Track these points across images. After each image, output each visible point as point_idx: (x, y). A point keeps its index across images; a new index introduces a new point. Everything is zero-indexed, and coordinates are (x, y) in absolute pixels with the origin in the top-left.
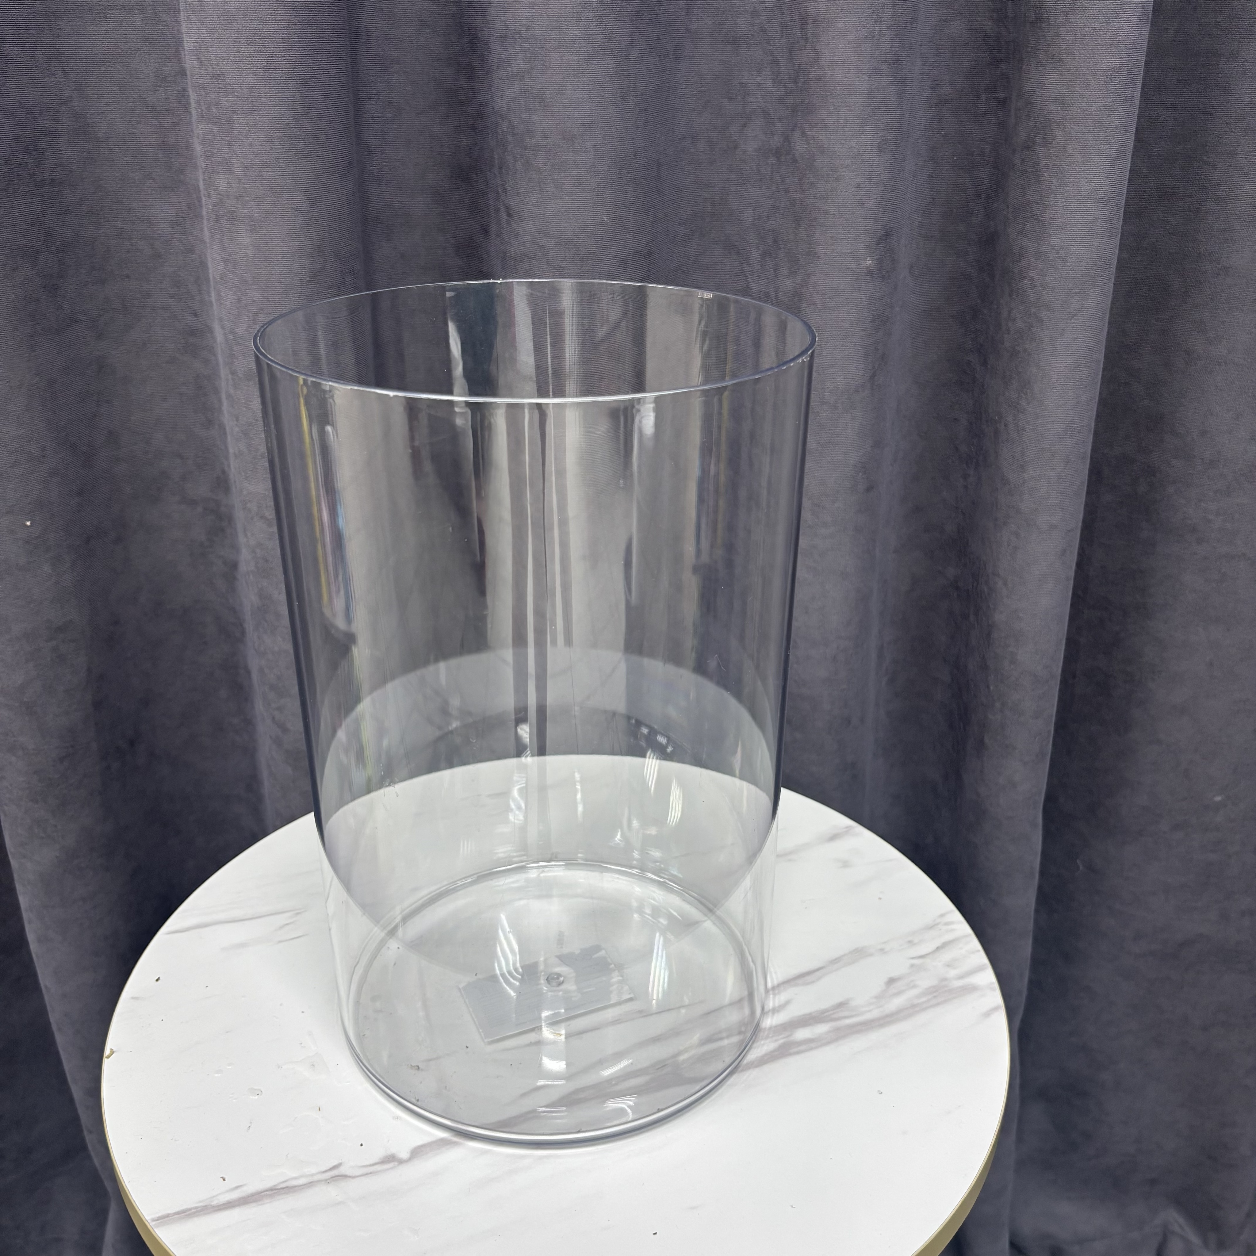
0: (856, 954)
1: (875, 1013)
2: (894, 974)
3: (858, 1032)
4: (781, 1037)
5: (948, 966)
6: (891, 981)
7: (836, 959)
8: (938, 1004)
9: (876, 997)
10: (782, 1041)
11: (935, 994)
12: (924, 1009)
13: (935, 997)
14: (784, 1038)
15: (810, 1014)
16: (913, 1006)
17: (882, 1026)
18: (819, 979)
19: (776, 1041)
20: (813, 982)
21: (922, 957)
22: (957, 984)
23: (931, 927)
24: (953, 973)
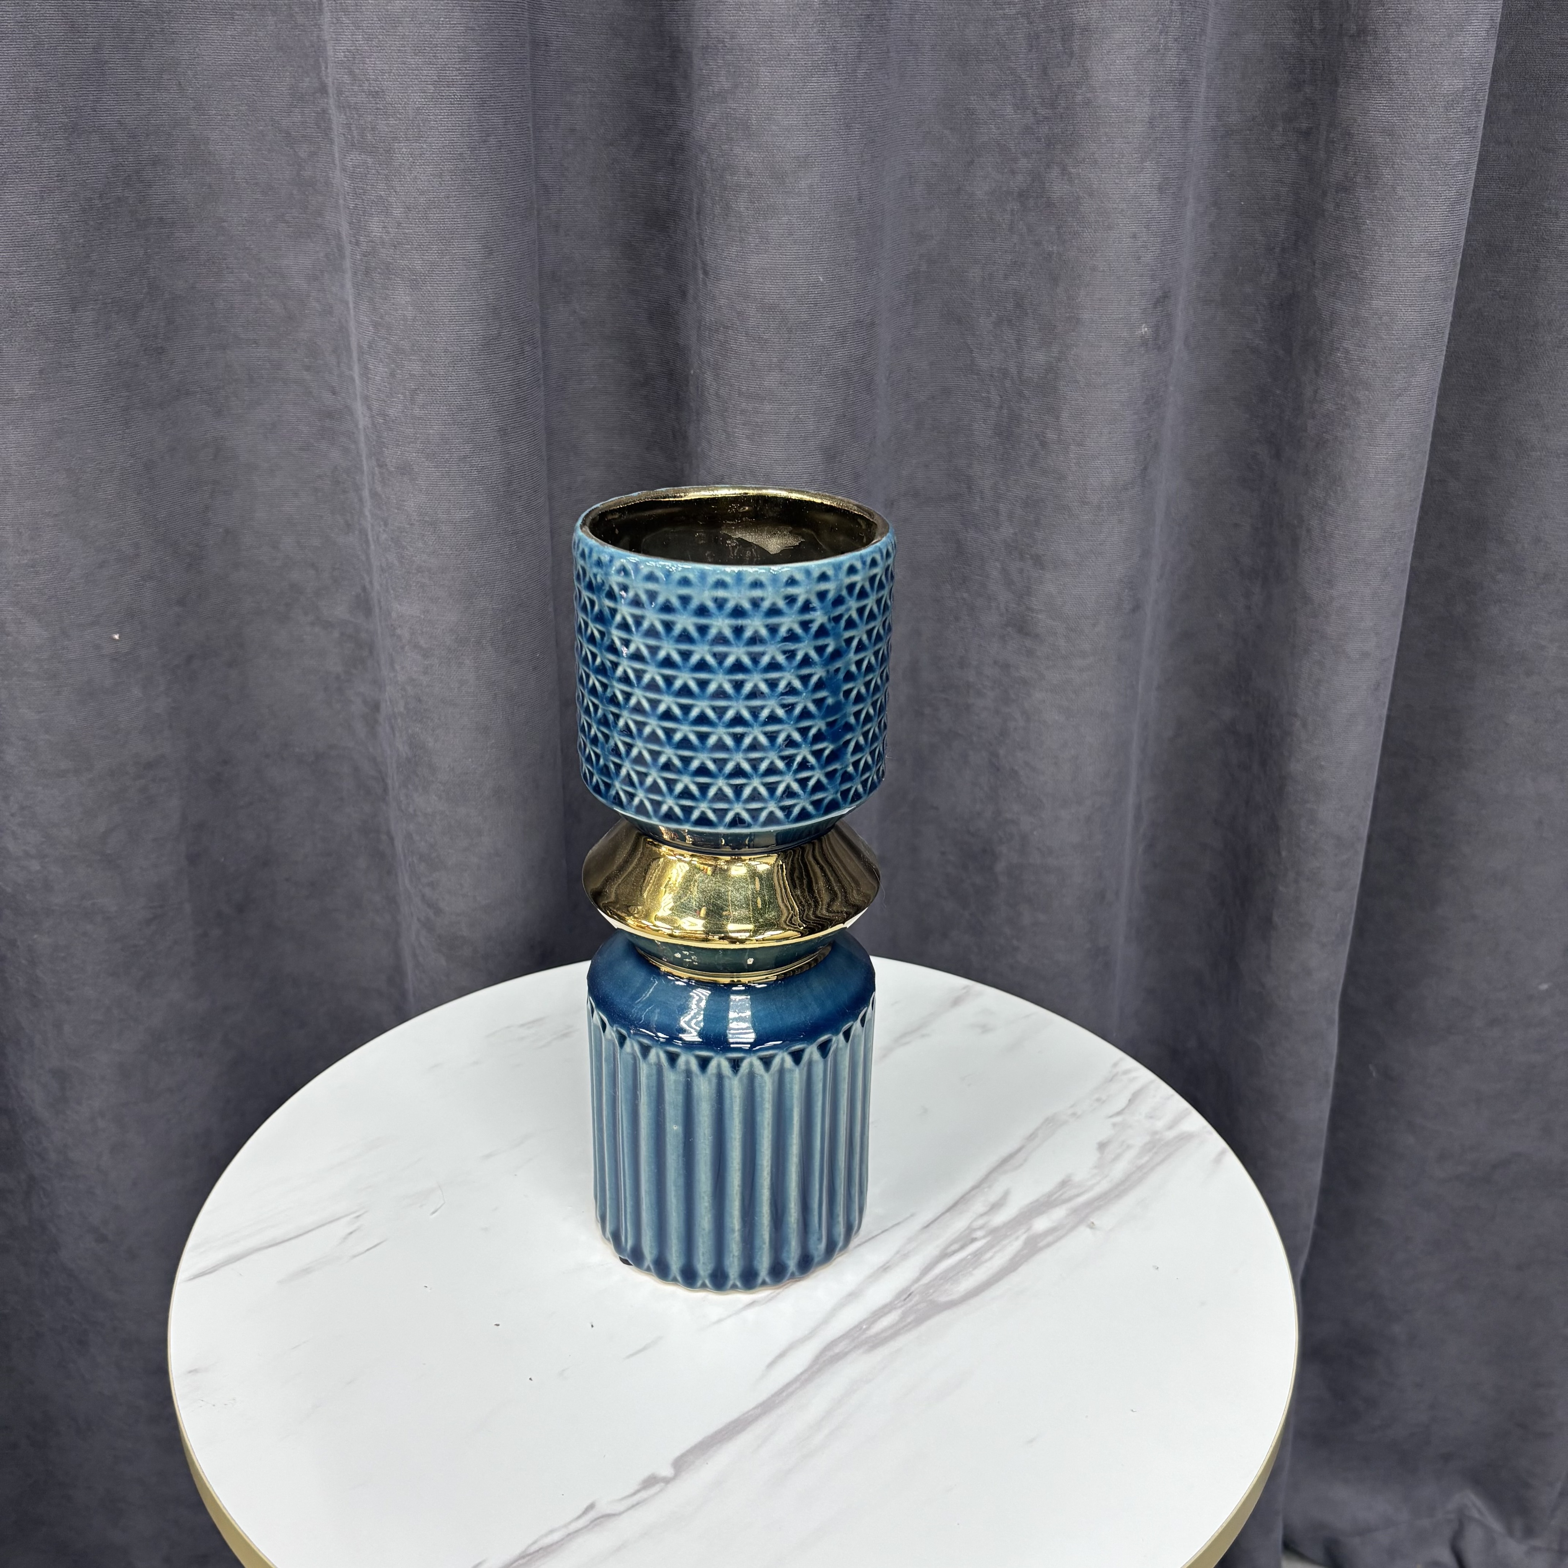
0: (1051, 1125)
1: (1104, 1186)
2: (1102, 1137)
3: (1099, 1208)
4: (1020, 1233)
5: (1151, 1117)
6: (1102, 1146)
7: (1031, 1136)
8: (1163, 1161)
9: (1095, 1167)
10: (1023, 1238)
11: (1155, 1150)
12: (1152, 1169)
13: (1156, 1153)
14: (1025, 1233)
15: (1037, 1201)
16: (1140, 1168)
17: (1119, 1196)
18: (1025, 1160)
19: (1017, 1238)
20: (1021, 1165)
21: (1119, 1113)
22: (1170, 1135)
23: (1111, 1079)
24: (1159, 1124)
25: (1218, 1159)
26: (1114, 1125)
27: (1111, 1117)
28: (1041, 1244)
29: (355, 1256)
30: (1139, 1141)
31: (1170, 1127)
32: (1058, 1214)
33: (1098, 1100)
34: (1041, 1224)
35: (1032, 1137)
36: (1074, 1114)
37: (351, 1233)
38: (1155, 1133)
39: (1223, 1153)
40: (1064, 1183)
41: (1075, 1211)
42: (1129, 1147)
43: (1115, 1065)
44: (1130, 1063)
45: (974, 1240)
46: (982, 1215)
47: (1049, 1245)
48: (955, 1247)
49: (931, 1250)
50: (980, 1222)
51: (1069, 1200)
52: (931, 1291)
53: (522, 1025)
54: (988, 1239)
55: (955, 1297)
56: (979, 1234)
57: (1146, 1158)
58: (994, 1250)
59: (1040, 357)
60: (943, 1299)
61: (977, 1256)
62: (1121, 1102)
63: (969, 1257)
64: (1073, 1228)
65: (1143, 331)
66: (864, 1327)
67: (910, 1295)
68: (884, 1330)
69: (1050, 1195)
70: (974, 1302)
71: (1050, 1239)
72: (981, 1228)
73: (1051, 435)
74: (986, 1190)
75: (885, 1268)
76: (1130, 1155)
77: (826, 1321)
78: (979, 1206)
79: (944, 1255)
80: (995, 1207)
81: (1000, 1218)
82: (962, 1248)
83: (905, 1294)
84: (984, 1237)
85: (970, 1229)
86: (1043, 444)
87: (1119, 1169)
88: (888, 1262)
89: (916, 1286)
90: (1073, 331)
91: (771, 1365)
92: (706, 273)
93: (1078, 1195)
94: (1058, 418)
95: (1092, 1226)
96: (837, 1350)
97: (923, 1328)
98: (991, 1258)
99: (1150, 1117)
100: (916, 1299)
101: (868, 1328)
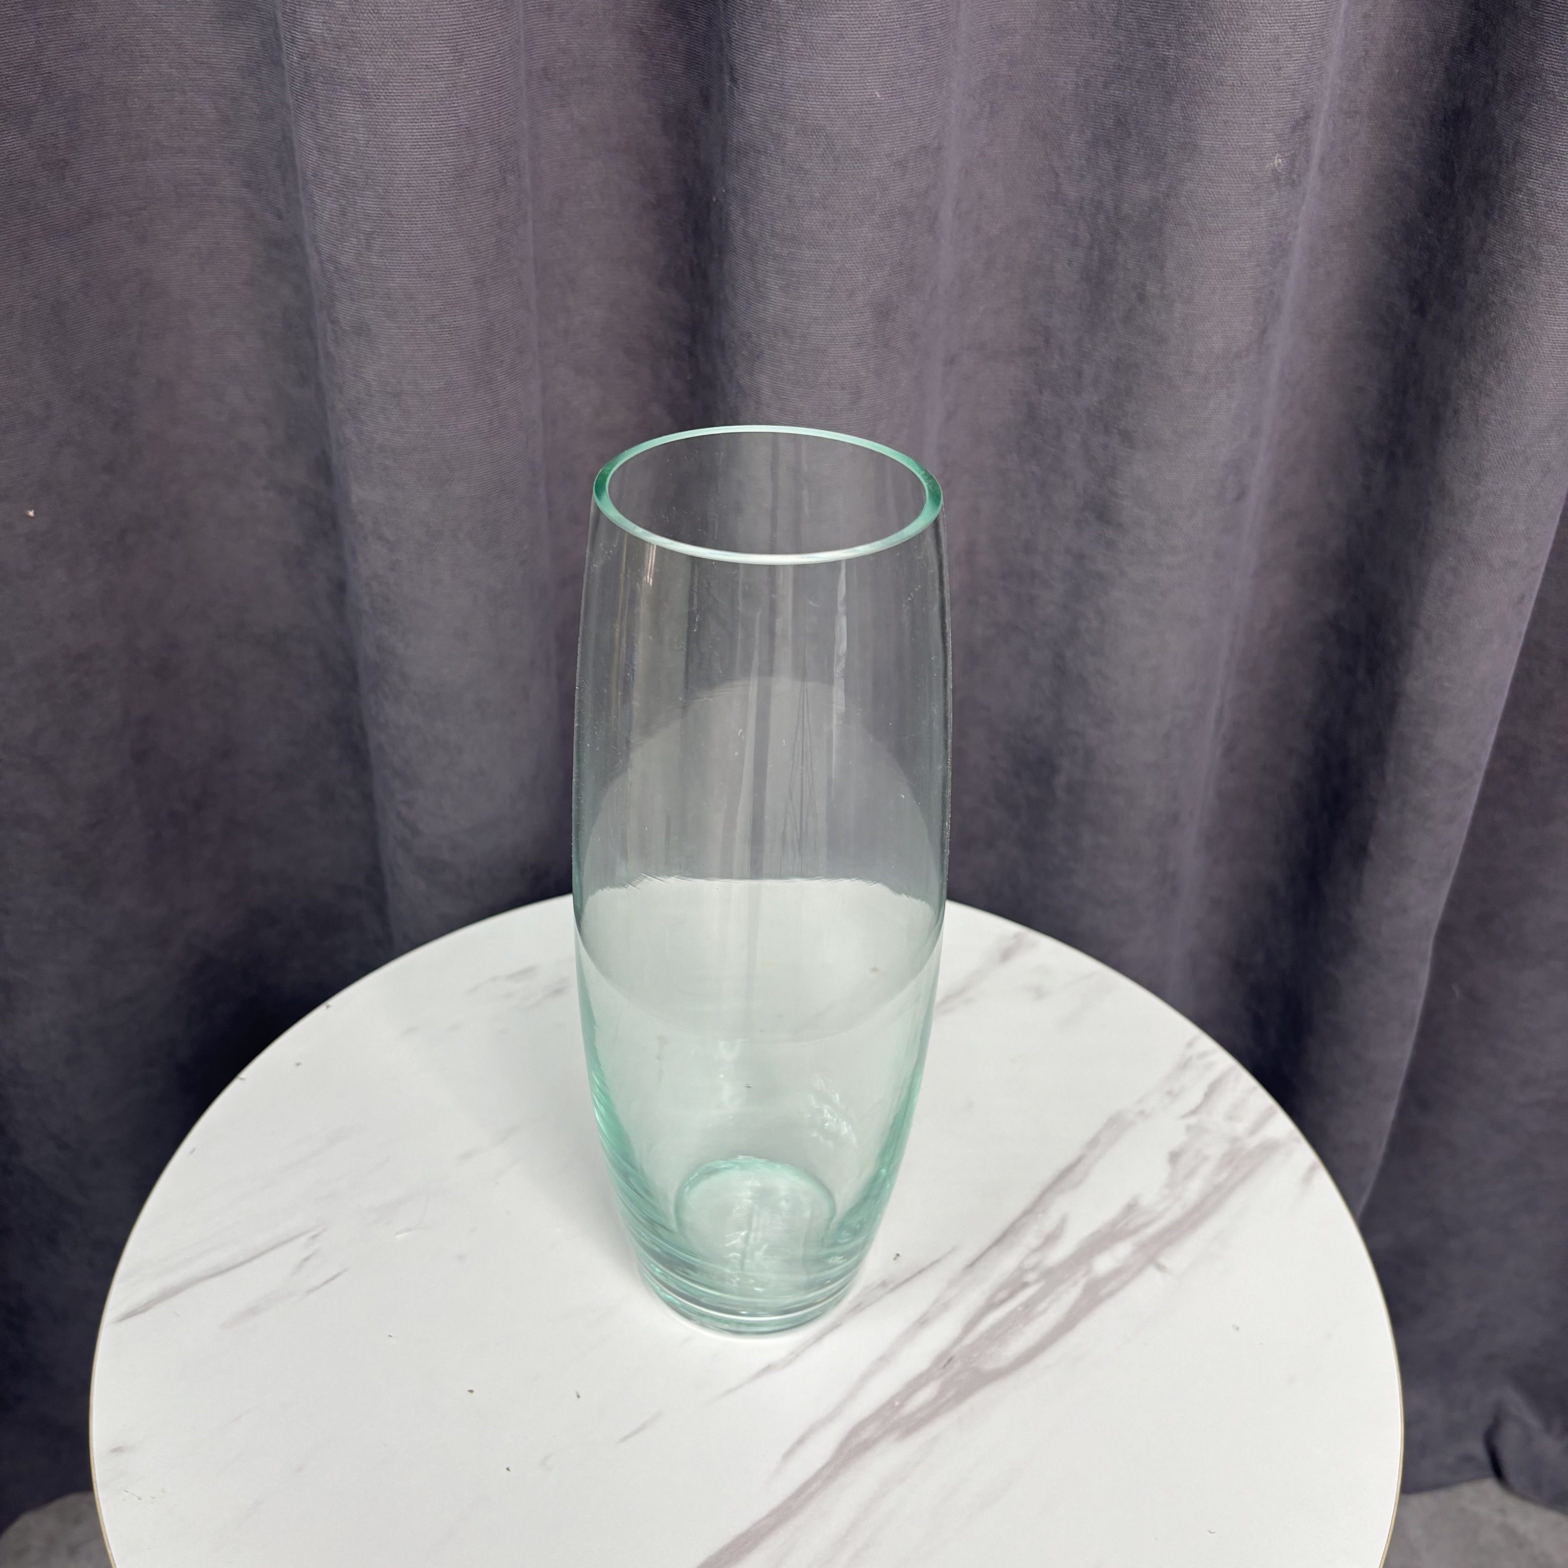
0: (1115, 1127)
1: (1177, 1211)
2: (1173, 1145)
3: (1170, 1243)
4: (1079, 1275)
6: (1174, 1157)
7: (1092, 1140)
8: (1243, 1179)
9: (1166, 1186)
10: (1083, 1282)
11: (1235, 1163)
12: (1231, 1190)
13: (1236, 1168)
14: (1084, 1276)
15: (1099, 1231)
16: (1217, 1188)
17: (1192, 1227)
18: (1086, 1175)
19: (1076, 1283)
20: (1081, 1182)
21: (1193, 1112)
22: (1253, 1142)
23: (1185, 1065)
24: (1240, 1128)
25: (1307, 1179)
26: (1189, 1128)
27: (1184, 1117)
28: (1104, 1292)
29: (310, 1291)
30: (1216, 1150)
31: (1253, 1131)
32: (1123, 1251)
33: (1170, 1093)
34: (1103, 1264)
35: (1094, 1143)
36: (1142, 1113)
37: (307, 1259)
38: (1235, 1140)
39: (1312, 1169)
40: (1131, 1208)
41: (1142, 1247)
42: (1205, 1159)
43: (1190, 1045)
44: (1207, 1043)
45: (1025, 1285)
46: (1036, 1250)
47: (1111, 1294)
48: (1003, 1295)
49: (976, 1297)
50: (1033, 1260)
51: (1135, 1231)
52: (975, 1355)
53: (511, 977)
54: (1042, 1284)
55: (1002, 1363)
56: (1031, 1277)
57: (1224, 1175)
58: (1048, 1300)
59: (1143, 191)
60: (989, 1366)
61: (1029, 1306)
62: (1194, 1098)
63: (1020, 1309)
64: (1140, 1270)
65: (1276, 163)
66: (897, 1404)
67: (950, 1360)
68: (920, 1409)
69: (1114, 1223)
70: (1027, 1371)
71: (1113, 1284)
72: (1034, 1268)
73: (1152, 288)
74: (1040, 1216)
75: (923, 1322)
76: (1206, 1169)
77: (852, 1395)
78: (1031, 1238)
79: (991, 1305)
80: (1051, 1239)
81: (1058, 1254)
82: (1011, 1296)
83: (945, 1360)
84: (1037, 1281)
85: (1021, 1271)
86: (1142, 298)
87: (1194, 1189)
88: (925, 1314)
89: (958, 1348)
90: (1188, 160)
91: (788, 1455)
92: (734, 80)
93: (1146, 1225)
94: (1162, 268)
95: (1161, 1268)
96: (865, 1435)
97: (965, 1407)
98: (1045, 1311)
99: (1231, 1117)
100: (957, 1365)
101: (901, 1406)
